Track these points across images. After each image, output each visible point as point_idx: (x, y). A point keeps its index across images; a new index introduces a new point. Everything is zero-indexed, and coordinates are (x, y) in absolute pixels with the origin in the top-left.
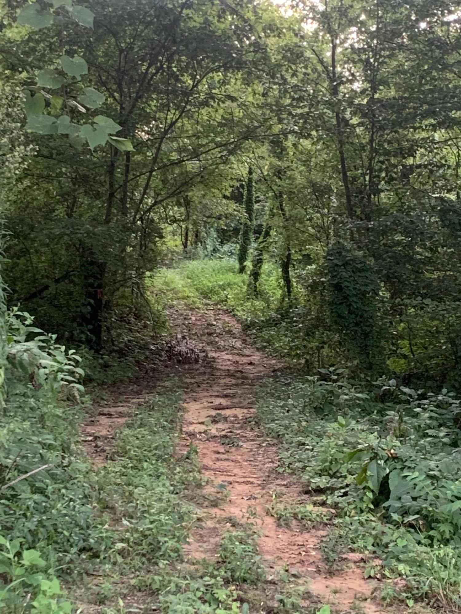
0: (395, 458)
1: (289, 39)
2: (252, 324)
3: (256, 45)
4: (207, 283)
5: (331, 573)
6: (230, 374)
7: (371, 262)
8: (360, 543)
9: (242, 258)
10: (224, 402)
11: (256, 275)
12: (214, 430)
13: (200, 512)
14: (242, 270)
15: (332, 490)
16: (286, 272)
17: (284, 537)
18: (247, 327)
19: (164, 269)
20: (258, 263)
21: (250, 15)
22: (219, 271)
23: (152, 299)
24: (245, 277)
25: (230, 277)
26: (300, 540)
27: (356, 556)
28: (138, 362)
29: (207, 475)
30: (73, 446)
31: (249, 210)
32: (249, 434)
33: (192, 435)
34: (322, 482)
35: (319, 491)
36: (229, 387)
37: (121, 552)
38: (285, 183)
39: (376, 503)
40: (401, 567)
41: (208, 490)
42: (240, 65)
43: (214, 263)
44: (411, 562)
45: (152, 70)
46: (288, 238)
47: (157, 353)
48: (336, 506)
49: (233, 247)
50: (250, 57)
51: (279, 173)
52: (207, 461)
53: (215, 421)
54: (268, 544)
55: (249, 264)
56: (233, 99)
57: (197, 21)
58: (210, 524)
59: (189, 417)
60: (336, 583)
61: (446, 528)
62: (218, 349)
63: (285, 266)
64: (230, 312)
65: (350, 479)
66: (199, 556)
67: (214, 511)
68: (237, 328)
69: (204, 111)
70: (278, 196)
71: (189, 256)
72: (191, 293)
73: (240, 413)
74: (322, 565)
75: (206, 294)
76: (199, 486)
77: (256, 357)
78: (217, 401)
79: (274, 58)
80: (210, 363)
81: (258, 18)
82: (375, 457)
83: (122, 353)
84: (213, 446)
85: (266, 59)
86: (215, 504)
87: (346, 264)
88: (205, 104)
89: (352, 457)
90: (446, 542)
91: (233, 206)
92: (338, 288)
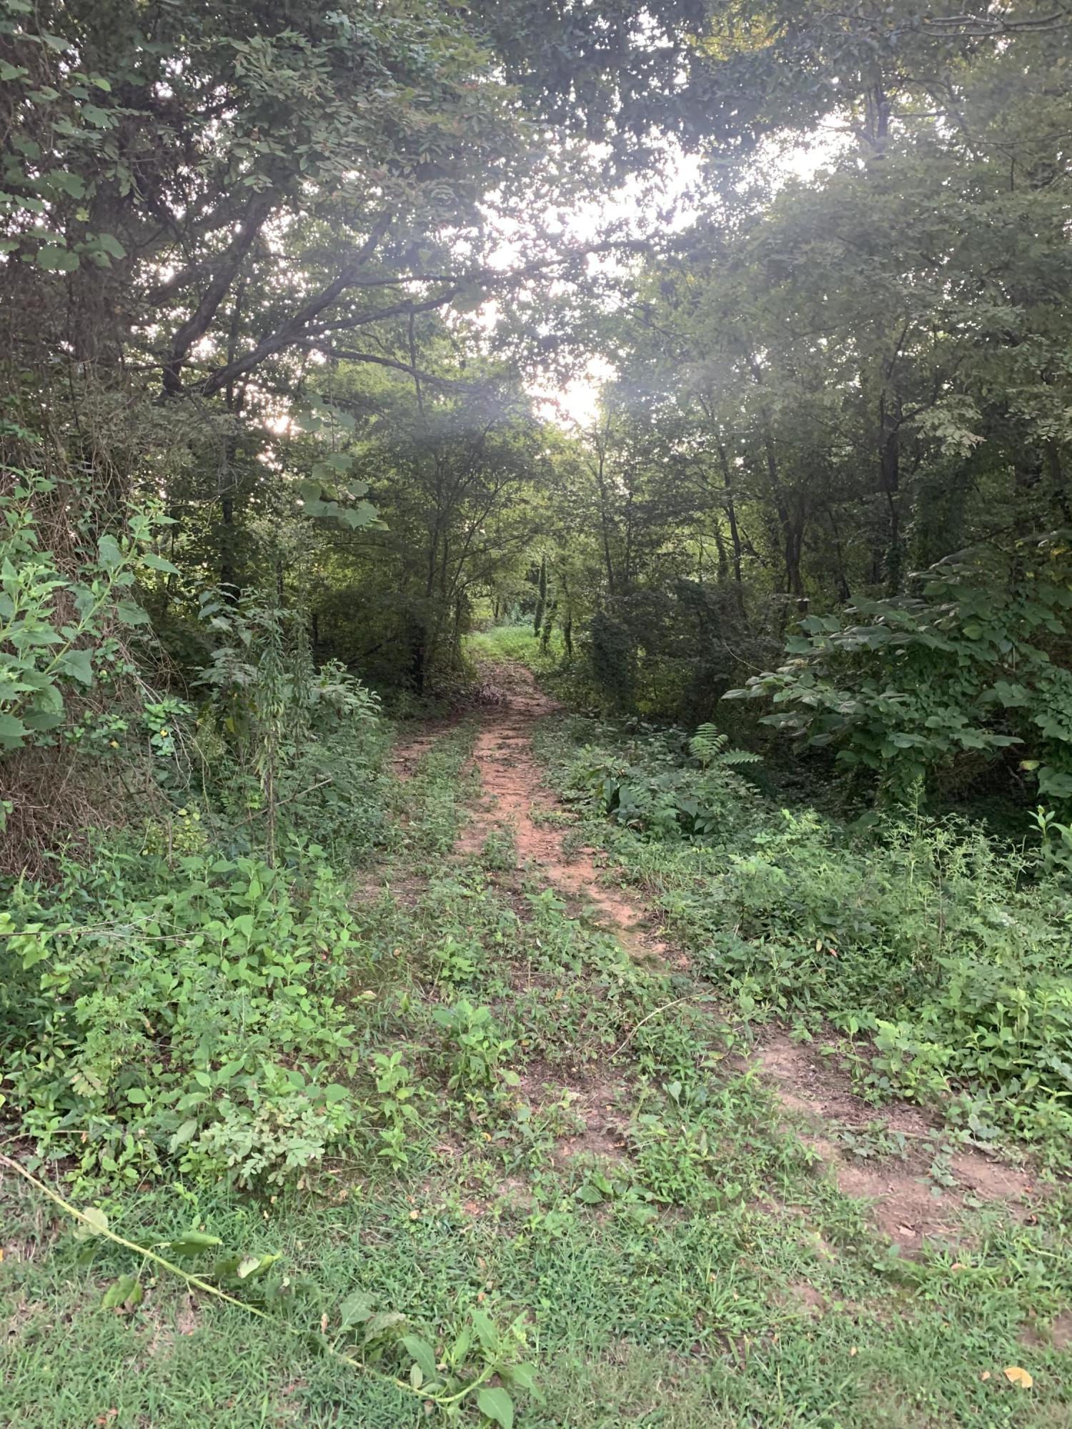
0: (625, 776)
1: (568, 455)
2: (542, 676)
3: (543, 460)
4: (510, 644)
5: (568, 863)
6: (521, 713)
7: (625, 627)
8: (593, 840)
9: (537, 625)
10: (511, 733)
11: (546, 638)
12: (498, 754)
13: (475, 817)
14: (537, 634)
15: (578, 799)
16: (567, 636)
17: (537, 835)
18: (538, 677)
19: (477, 633)
20: (548, 628)
21: (539, 437)
22: (520, 635)
23: (466, 655)
24: (539, 640)
25: (527, 640)
26: (549, 837)
27: (590, 850)
28: (451, 703)
29: (486, 788)
30: (384, 766)
31: (543, 590)
32: (524, 757)
33: (480, 758)
34: (572, 794)
35: (569, 801)
36: (516, 722)
37: (407, 847)
38: (567, 568)
39: (609, 810)
40: (622, 859)
41: (485, 800)
42: (531, 476)
43: (516, 629)
44: (629, 855)
45: (465, 479)
46: (569, 610)
47: (467, 696)
48: (580, 812)
49: (531, 617)
50: (539, 469)
51: (563, 560)
52: (489, 778)
53: (500, 748)
54: (524, 841)
55: (541, 629)
56: (526, 502)
57: (498, 441)
58: (481, 825)
59: (481, 744)
60: (572, 870)
61: (659, 829)
62: (515, 694)
63: (567, 631)
64: (526, 666)
65: (593, 792)
66: (468, 849)
67: (487, 816)
68: (531, 678)
69: (504, 511)
70: (563, 578)
71: (498, 623)
72: (497, 651)
73: (520, 742)
74: (563, 857)
75: (508, 653)
76: (478, 796)
77: (543, 700)
78: (506, 733)
79: (557, 470)
80: (507, 705)
81: (544, 439)
82: (609, 775)
83: (438, 696)
84: (496, 766)
85: (551, 471)
86: (488, 811)
87: (606, 629)
88: (505, 506)
89: (592, 775)
90: (658, 839)
91: (529, 585)
92: (599, 647)
